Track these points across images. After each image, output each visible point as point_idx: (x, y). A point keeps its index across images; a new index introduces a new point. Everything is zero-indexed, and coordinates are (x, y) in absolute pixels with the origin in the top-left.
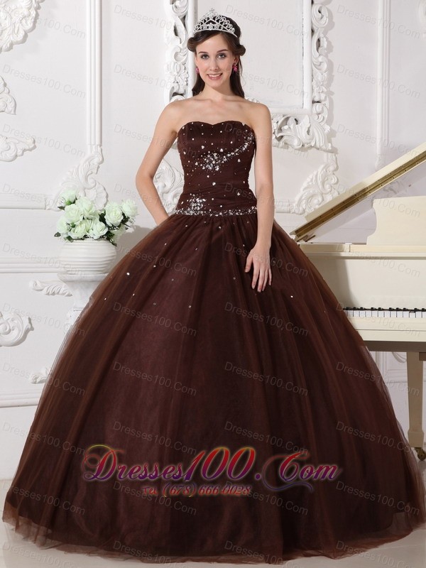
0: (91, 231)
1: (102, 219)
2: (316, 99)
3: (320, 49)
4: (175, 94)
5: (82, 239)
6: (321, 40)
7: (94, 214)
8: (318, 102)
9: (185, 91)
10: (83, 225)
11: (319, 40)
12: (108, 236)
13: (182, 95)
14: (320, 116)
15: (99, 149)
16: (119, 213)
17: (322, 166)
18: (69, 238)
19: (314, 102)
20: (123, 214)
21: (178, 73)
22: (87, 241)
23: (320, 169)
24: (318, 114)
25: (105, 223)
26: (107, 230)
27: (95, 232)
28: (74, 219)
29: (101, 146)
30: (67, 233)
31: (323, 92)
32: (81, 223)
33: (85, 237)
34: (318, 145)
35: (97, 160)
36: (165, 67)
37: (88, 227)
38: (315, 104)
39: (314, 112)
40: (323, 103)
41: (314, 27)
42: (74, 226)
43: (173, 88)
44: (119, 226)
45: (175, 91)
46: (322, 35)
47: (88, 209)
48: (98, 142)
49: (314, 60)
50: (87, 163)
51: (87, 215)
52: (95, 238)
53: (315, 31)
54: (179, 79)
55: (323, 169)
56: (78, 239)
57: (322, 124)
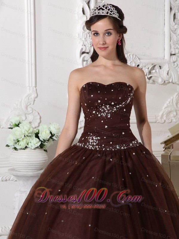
0: (30, 144)
1: (37, 136)
2: (173, 53)
3: (176, 20)
4: (83, 53)
5: (23, 149)
6: (176, 14)
7: (32, 133)
8: (174, 55)
9: (90, 51)
10: (25, 140)
11: (175, 15)
12: (42, 146)
13: (88, 53)
14: (175, 63)
15: (35, 89)
16: (48, 132)
17: (176, 94)
18: (15, 149)
19: (171, 55)
20: (51, 133)
21: (85, 39)
22: (27, 150)
23: (175, 96)
24: (174, 62)
25: (39, 139)
26: (40, 143)
27: (32, 144)
28: (18, 137)
29: (36, 87)
30: (14, 145)
31: (177, 48)
32: (23, 139)
33: (26, 147)
34: (174, 82)
35: (33, 96)
36: (77, 35)
37: (28, 141)
38: (172, 56)
39: (172, 61)
40: (177, 55)
41: (172, 6)
42: (18, 141)
43: (82, 49)
44: (48, 141)
45: (83, 51)
46: (177, 11)
47: (27, 130)
48: (34, 85)
49: (171, 27)
50: (27, 98)
51: (27, 134)
52: (33, 148)
53: (173, 8)
54: (86, 43)
55: (176, 96)
56: (21, 149)
57: (176, 68)
